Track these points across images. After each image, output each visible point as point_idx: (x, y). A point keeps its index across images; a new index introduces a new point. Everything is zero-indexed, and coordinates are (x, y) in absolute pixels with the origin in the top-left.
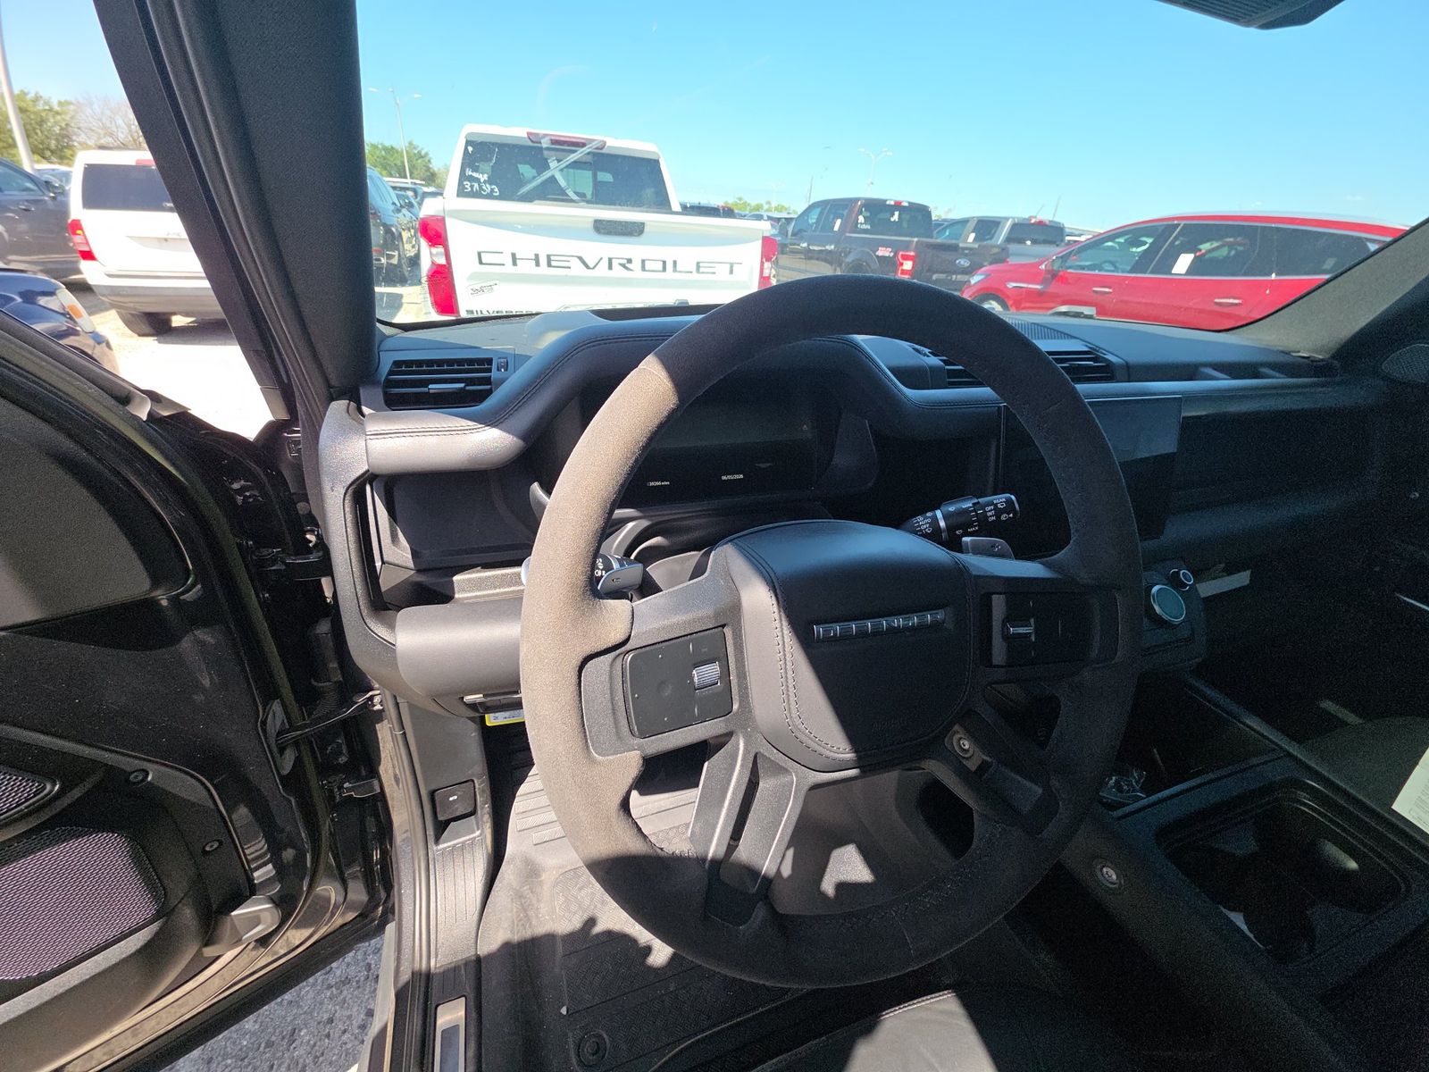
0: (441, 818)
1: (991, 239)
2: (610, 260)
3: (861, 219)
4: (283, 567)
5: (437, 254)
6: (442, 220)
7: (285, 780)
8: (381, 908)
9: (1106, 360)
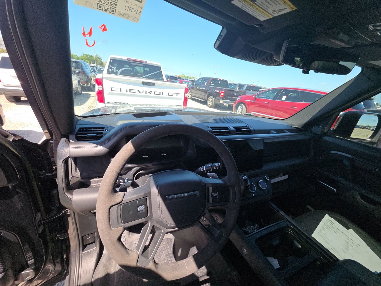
0: (85, 244)
1: (242, 89)
2: (146, 91)
3: (211, 83)
4: (45, 176)
5: (100, 87)
6: (102, 79)
7: (39, 235)
8: (65, 272)
9: (250, 129)
